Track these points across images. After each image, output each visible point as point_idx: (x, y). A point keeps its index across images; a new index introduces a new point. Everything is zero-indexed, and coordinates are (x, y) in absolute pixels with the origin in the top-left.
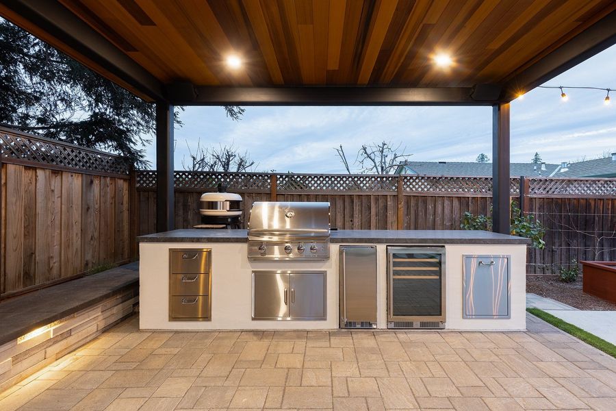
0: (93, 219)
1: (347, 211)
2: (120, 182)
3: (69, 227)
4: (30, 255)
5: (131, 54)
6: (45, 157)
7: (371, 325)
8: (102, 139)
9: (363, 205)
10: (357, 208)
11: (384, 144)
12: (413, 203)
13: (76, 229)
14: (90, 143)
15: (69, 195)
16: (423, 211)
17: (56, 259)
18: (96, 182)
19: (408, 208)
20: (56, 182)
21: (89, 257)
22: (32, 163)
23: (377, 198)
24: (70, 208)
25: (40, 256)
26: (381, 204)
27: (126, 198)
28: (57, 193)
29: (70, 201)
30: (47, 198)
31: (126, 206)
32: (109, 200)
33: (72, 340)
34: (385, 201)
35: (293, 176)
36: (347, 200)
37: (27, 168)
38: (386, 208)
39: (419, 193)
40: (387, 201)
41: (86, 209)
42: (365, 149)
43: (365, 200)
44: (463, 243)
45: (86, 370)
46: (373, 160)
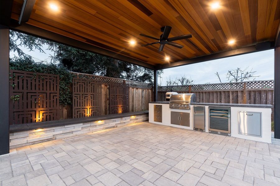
0: (144, 99)
1: (219, 98)
2: (150, 90)
3: (139, 101)
4: (133, 106)
5: (147, 63)
6: (136, 85)
7: (203, 130)
8: (146, 79)
9: (226, 95)
10: (223, 96)
11: (239, 69)
12: (252, 94)
13: (140, 102)
14: (144, 81)
15: (139, 93)
16: (259, 98)
17: (137, 108)
18: (144, 90)
19: (250, 96)
20: (137, 90)
21: (143, 108)
22: (133, 87)
23: (233, 92)
24: (139, 96)
25: (134, 107)
26: (235, 95)
27: (151, 94)
28: (137, 93)
29: (139, 95)
30: (136, 94)
31: (151, 96)
32: (147, 95)
33: (138, 121)
34: (237, 94)
35: (193, 86)
36: (219, 94)
37: (132, 88)
38: (237, 96)
39: (257, 89)
40: (238, 93)
41: (142, 97)
42: (230, 72)
43: (227, 94)
44: (238, 107)
45: (139, 125)
46: (234, 76)
